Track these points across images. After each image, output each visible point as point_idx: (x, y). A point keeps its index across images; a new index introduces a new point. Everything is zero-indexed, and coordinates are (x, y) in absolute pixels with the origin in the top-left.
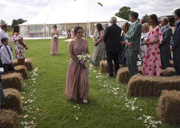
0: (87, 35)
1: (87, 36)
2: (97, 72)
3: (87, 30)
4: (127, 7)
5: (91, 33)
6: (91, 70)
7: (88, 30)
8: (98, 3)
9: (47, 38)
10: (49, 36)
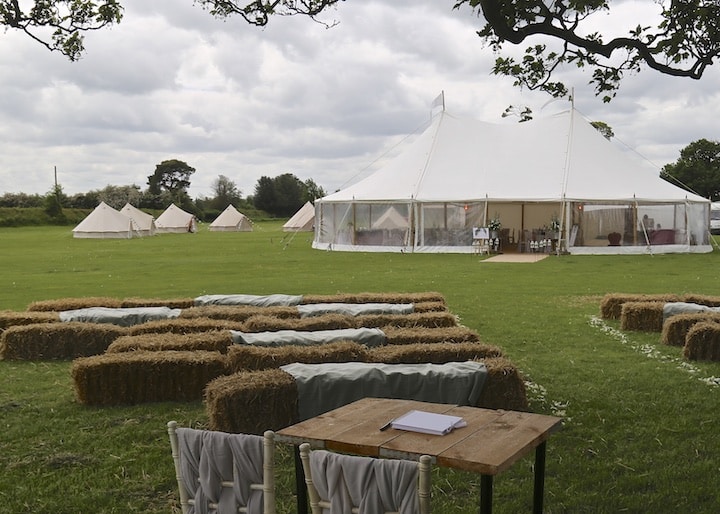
0: (558, 244)
1: (558, 249)
4: (713, 144)
7: (564, 226)
8: (595, 125)
9: (417, 250)
10: (422, 243)
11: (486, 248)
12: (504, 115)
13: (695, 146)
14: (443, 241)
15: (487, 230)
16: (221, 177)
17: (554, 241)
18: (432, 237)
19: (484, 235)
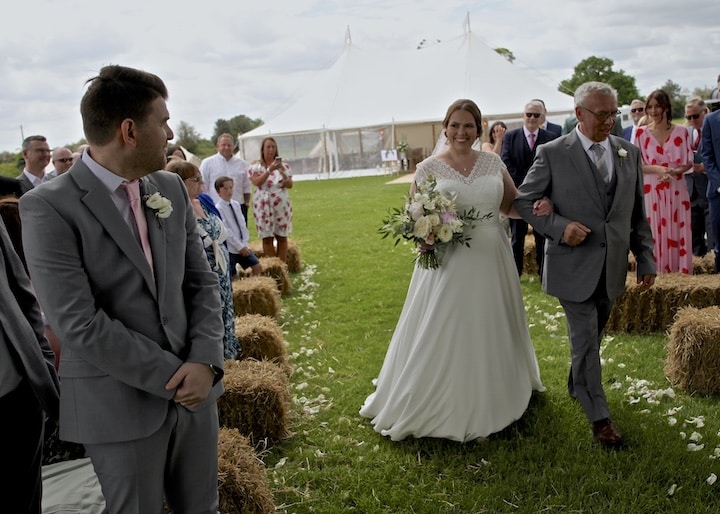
4: (601, 60)
8: (499, 51)
9: (333, 175)
10: (337, 168)
11: (396, 169)
12: (419, 48)
13: (586, 63)
14: (357, 166)
15: (395, 151)
16: (182, 122)
18: (346, 163)
19: (393, 156)
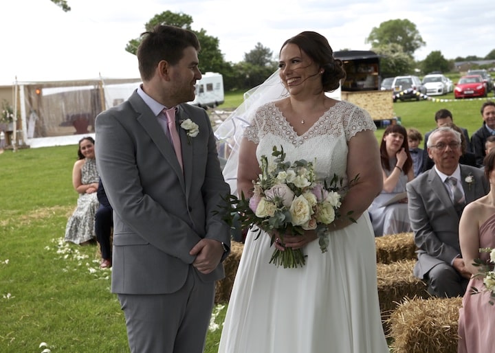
0: (14, 136)
1: (13, 142)
2: (90, 256)
3: (15, 118)
4: (177, 16)
5: (32, 128)
6: (66, 254)
7: (19, 116)
17: (9, 134)
